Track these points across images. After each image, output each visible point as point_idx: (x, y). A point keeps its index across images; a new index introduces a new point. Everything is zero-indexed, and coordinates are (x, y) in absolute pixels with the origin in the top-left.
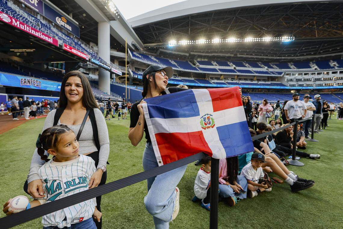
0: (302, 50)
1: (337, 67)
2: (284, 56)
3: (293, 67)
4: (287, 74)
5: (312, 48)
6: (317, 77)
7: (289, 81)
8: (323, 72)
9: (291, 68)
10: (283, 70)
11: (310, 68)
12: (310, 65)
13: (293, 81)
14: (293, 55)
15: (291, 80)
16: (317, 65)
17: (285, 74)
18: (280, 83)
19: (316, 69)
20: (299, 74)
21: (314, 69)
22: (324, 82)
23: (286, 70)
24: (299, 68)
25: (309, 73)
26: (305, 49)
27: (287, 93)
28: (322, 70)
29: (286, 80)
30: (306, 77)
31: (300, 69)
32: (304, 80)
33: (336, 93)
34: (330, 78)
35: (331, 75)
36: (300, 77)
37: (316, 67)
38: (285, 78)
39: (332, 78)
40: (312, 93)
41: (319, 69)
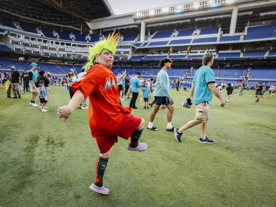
0: (27, 8)
1: (59, 38)
2: (6, 10)
3: (19, 28)
4: (12, 35)
5: (37, 10)
6: (43, 44)
7: (14, 43)
8: (48, 40)
9: (16, 28)
10: (6, 28)
11: (37, 33)
12: (37, 30)
13: (19, 44)
14: (18, 13)
15: (17, 43)
16: (43, 32)
17: (9, 33)
18: (4, 45)
19: (42, 36)
20: (26, 38)
21: (40, 35)
22: (50, 51)
23: (10, 28)
24: (25, 31)
25: (36, 38)
26: (30, 8)
27: (15, 60)
28: (47, 38)
29: (11, 42)
30: (34, 42)
31: (27, 32)
32: (31, 45)
33: (59, 64)
34: (54, 48)
35: (55, 46)
36: (27, 41)
37: (42, 34)
38: (9, 39)
39: (56, 48)
40: (40, 62)
41: (44, 37)
